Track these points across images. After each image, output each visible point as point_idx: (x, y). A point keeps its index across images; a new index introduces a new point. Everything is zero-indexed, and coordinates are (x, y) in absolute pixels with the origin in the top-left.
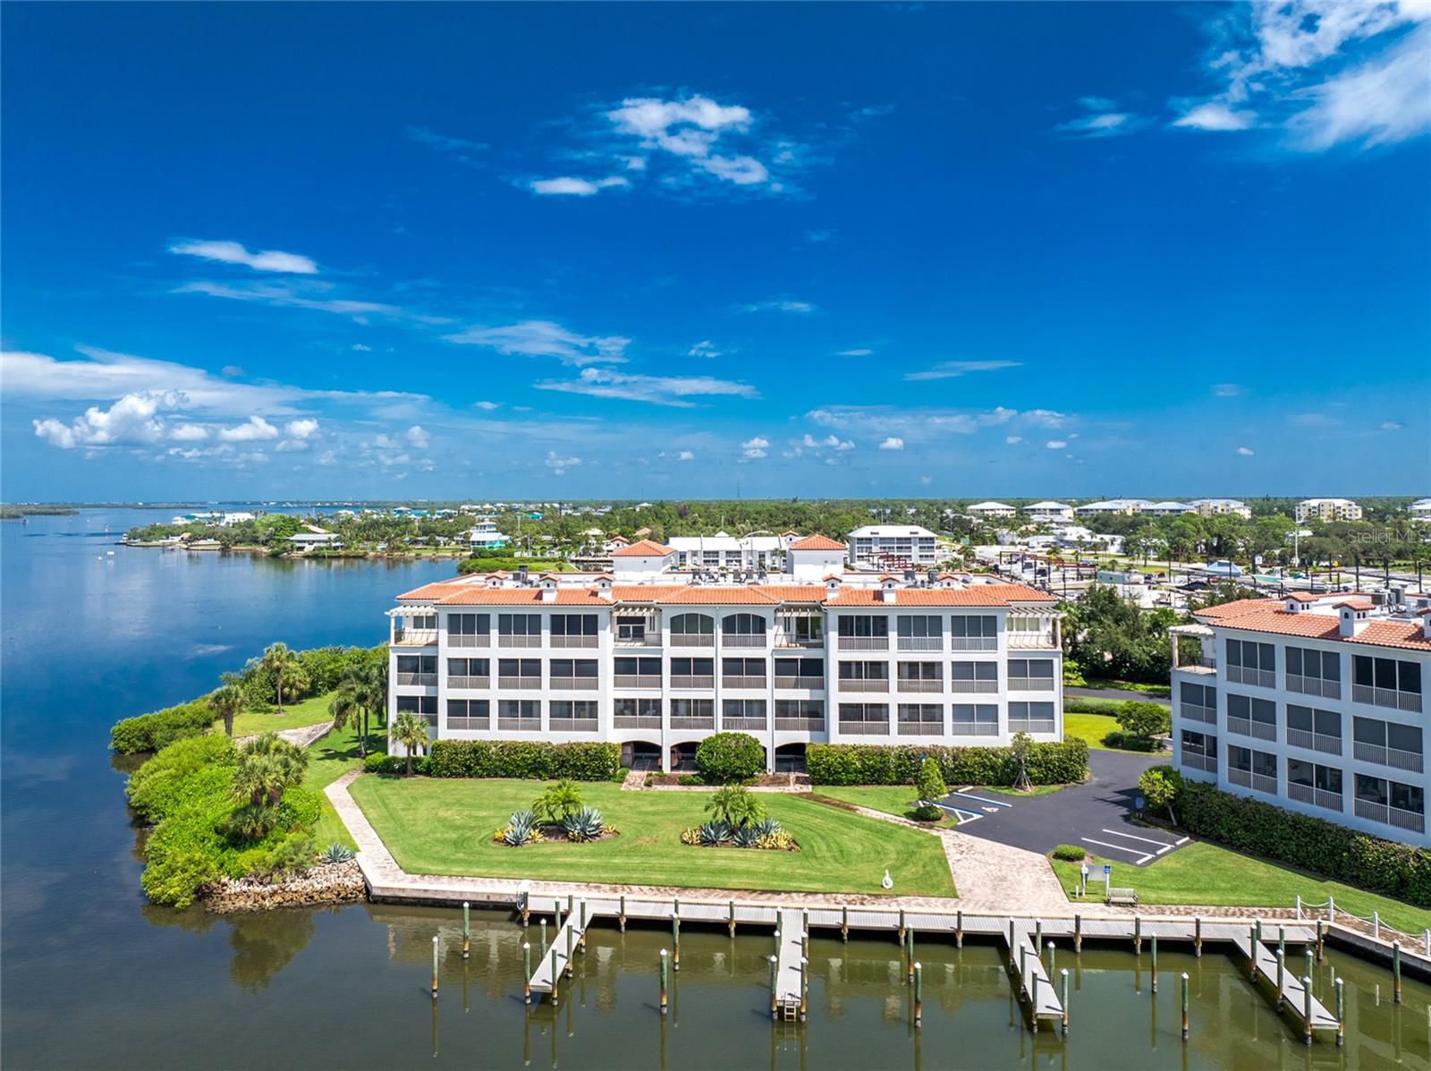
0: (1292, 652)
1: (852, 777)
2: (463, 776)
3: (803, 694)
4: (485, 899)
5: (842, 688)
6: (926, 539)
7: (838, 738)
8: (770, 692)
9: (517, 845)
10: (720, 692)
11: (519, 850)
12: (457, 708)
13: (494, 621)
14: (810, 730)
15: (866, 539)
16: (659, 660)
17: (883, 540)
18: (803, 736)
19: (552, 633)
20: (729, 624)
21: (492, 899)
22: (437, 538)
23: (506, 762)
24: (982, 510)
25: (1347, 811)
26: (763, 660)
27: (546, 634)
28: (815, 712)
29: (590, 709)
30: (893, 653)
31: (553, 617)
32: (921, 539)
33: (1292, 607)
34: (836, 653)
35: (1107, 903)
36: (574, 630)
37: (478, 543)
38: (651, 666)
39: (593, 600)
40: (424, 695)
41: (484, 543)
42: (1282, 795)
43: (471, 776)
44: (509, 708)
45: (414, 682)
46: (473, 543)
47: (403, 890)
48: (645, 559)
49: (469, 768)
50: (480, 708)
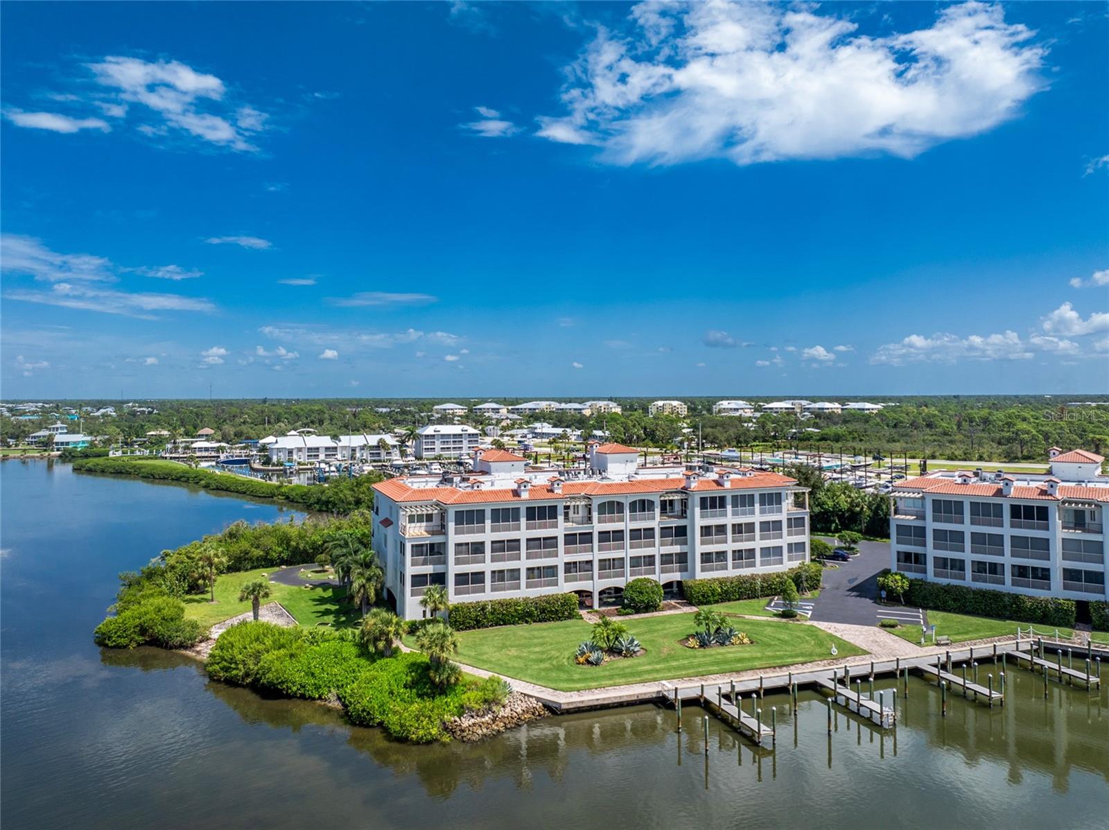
0: (974, 505)
2: (474, 628)
3: (676, 549)
5: (703, 543)
6: (473, 435)
7: (701, 575)
8: (658, 549)
9: (596, 665)
10: (628, 552)
11: (597, 669)
12: (461, 579)
13: (488, 514)
14: (680, 571)
15: (431, 436)
16: (591, 534)
17: (443, 436)
18: (676, 576)
19: (527, 520)
20: (633, 506)
23: (503, 614)
24: (445, 410)
25: (1008, 586)
26: (653, 529)
27: (523, 521)
28: (682, 558)
29: (552, 571)
30: (729, 518)
31: (528, 509)
32: (469, 435)
34: (699, 519)
35: (938, 645)
36: (542, 517)
38: (586, 538)
40: (432, 572)
41: (68, 443)
42: (968, 581)
43: (479, 628)
44: (499, 575)
45: (425, 563)
47: (582, 702)
48: (512, 463)
49: (478, 622)
50: (478, 577)
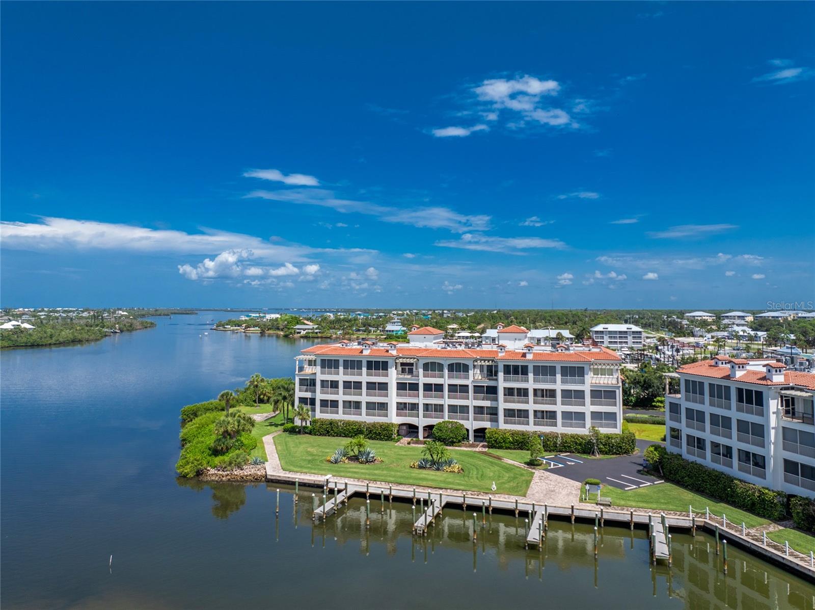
0: (711, 386)
1: (508, 445)
2: (326, 435)
3: (487, 403)
4: (313, 482)
5: (505, 401)
6: (637, 332)
7: (503, 426)
8: (472, 402)
9: (336, 463)
10: (447, 401)
11: (336, 465)
12: (324, 403)
13: (341, 363)
14: (490, 421)
15: (600, 332)
16: (418, 384)
17: (610, 332)
18: (487, 424)
19: (367, 369)
20: (451, 368)
21: (316, 483)
22: (370, 328)
23: (344, 430)
24: (694, 317)
25: (734, 469)
26: (467, 386)
27: (364, 370)
28: (493, 412)
29: (383, 406)
30: (531, 383)
31: (368, 362)
33: (716, 363)
34: (502, 383)
35: (597, 504)
36: (377, 368)
37: (390, 331)
38: (414, 387)
39: (386, 354)
40: (310, 397)
41: (393, 331)
42: (708, 460)
43: (329, 436)
44: (348, 404)
45: (306, 391)
46: (387, 331)
47: (279, 476)
48: (425, 336)
49: (328, 432)
50: (334, 404)
